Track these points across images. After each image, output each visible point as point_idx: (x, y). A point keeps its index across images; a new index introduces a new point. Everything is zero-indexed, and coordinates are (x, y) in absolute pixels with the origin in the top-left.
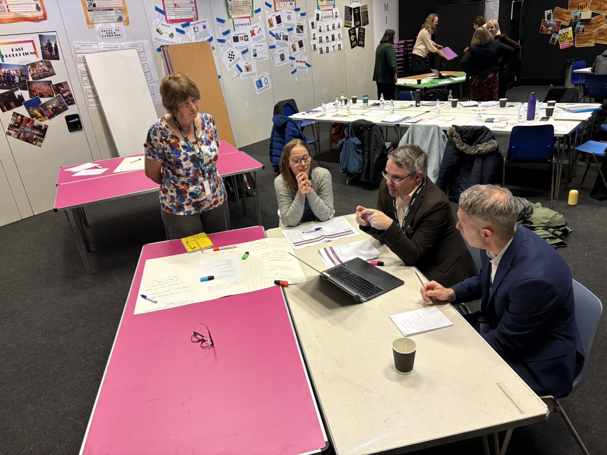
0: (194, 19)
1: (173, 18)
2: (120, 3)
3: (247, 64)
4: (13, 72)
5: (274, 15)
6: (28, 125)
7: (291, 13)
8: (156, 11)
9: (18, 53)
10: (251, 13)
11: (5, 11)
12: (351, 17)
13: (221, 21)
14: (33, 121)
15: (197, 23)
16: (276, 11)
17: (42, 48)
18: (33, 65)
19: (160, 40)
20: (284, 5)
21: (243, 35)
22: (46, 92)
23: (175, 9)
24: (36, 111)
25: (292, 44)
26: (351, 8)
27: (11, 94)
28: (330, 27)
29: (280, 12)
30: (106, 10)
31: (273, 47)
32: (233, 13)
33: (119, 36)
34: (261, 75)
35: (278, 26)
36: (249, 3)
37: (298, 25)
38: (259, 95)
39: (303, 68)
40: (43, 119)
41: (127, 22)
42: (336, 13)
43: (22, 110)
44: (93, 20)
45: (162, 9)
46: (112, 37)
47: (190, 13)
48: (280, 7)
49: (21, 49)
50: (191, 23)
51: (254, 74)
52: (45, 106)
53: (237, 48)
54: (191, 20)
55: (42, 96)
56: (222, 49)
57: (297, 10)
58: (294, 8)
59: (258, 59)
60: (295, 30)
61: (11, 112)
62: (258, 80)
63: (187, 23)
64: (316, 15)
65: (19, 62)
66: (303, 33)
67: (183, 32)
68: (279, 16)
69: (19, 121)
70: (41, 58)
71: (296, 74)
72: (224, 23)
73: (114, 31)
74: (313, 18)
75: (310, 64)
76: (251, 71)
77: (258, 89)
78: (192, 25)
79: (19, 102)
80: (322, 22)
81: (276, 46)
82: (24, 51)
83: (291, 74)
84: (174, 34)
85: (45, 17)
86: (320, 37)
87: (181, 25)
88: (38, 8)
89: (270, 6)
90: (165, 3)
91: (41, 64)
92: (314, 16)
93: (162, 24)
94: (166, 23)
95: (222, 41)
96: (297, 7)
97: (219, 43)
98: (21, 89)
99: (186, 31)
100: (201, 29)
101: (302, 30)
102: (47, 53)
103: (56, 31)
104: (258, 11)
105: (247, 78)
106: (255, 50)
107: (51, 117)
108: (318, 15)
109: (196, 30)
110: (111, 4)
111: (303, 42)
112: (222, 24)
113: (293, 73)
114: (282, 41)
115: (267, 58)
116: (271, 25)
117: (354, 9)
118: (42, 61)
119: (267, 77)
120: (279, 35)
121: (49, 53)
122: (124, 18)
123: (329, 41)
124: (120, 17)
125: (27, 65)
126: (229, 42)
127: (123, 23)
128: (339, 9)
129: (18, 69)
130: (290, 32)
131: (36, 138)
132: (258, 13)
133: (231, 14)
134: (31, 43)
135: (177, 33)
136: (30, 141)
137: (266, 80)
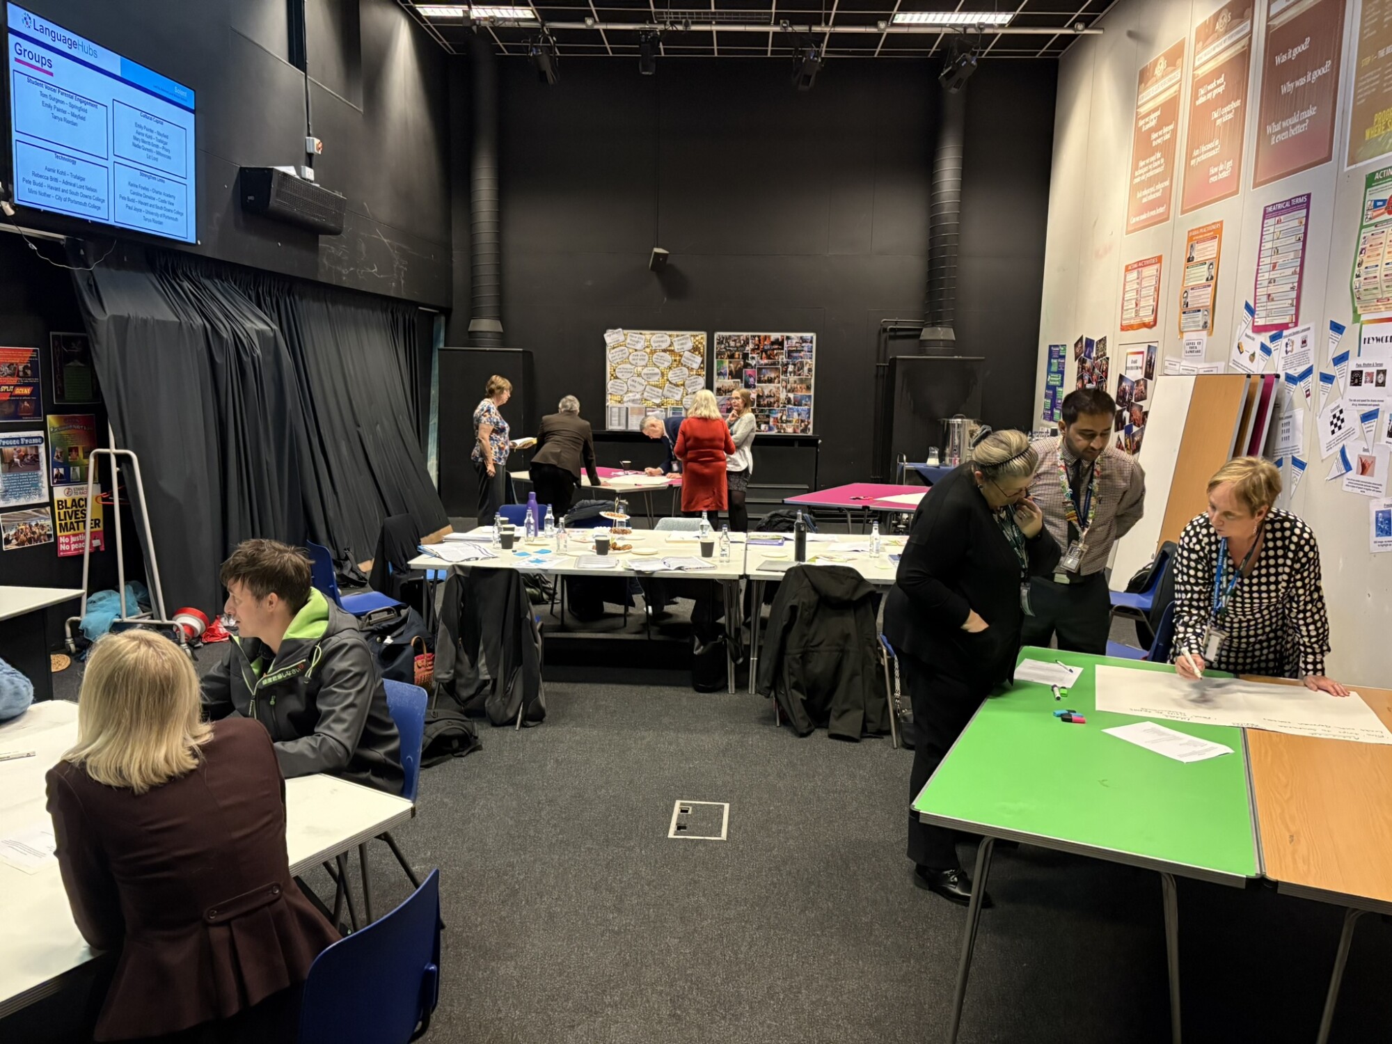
0: (1290, 325)
1: (1262, 322)
2: (1208, 300)
3: (1366, 454)
8: (1245, 311)
9: (1134, 365)
13: (1337, 328)
15: (1294, 334)
17: (1147, 362)
19: (1239, 365)
23: (1269, 304)
33: (1200, 353)
38: (1375, 555)
41: (1212, 330)
44: (1184, 327)
45: (1252, 304)
46: (1194, 353)
47: (1286, 311)
49: (1136, 361)
50: (1285, 333)
51: (1376, 487)
53: (1354, 402)
54: (1285, 326)
56: (1323, 399)
62: (1382, 508)
63: (1278, 331)
67: (1269, 352)
72: (1341, 333)
73: (1197, 344)
76: (1372, 475)
78: (1286, 336)
82: (1138, 365)
84: (1256, 355)
85: (1155, 323)
87: (1270, 337)
88: (1153, 311)
90: (1258, 294)
93: (1247, 335)
95: (1327, 378)
97: (1321, 383)
99: (1273, 349)
100: (1297, 347)
103: (1158, 342)
109: (1289, 349)
110: (1201, 301)
121: (1149, 370)
122: (1210, 323)
124: (1206, 323)
126: (1340, 383)
127: (1207, 331)
133: (1359, 312)
134: (1142, 356)
135: (1261, 352)
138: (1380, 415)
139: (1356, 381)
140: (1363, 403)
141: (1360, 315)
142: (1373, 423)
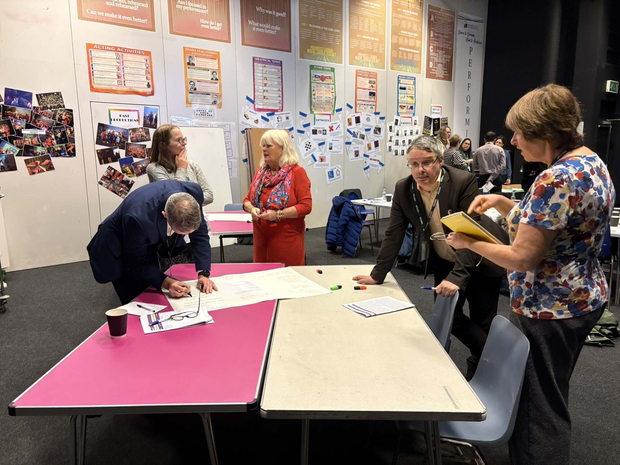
0: (279, 111)
1: (261, 107)
2: (217, 90)
3: (322, 155)
4: (116, 133)
5: (354, 116)
6: (118, 178)
7: (370, 116)
8: (247, 100)
9: (124, 118)
10: (332, 111)
11: (122, 84)
12: (431, 126)
13: (304, 115)
14: (123, 176)
15: (281, 114)
16: (356, 112)
17: (144, 117)
18: (134, 130)
19: (246, 124)
20: (365, 108)
21: (322, 130)
22: (140, 154)
23: (264, 100)
24: (127, 168)
25: (367, 143)
26: (431, 119)
27: (111, 151)
28: (408, 133)
29: (360, 113)
30: (204, 94)
31: (349, 143)
32: (315, 109)
33: (211, 117)
34: (334, 167)
35: (356, 125)
36: (332, 103)
37: (375, 127)
38: (329, 184)
39: (376, 166)
40: (132, 175)
41: (220, 106)
42: (416, 120)
43: (116, 166)
44: (192, 101)
45: (252, 99)
46: (204, 116)
47: (277, 105)
48: (361, 109)
49: (127, 116)
50: (276, 113)
51: (327, 165)
52: (136, 165)
53: (315, 140)
54: (277, 111)
55: (136, 156)
56: (300, 139)
57: (377, 113)
58: (374, 111)
59: (333, 152)
60: (372, 131)
61: (107, 166)
62: (330, 170)
63: (272, 113)
64: (394, 121)
65: (123, 126)
66: (380, 134)
67: (267, 120)
68: (359, 117)
69: (111, 174)
70: (142, 125)
71: (369, 171)
72: (306, 117)
73: (207, 112)
74: (392, 122)
75: (384, 164)
76: (325, 161)
77: (329, 179)
78: (276, 115)
79: (116, 158)
80: (400, 127)
81: (352, 143)
82: (129, 118)
83: (364, 170)
84: (259, 120)
85: (152, 94)
86: (396, 140)
87: (267, 114)
88: (149, 86)
89: (351, 107)
90: (256, 94)
91: (141, 130)
92: (393, 121)
93: (250, 111)
94: (253, 111)
95: (302, 132)
96: (377, 111)
97: (298, 133)
98: (119, 148)
99: (270, 119)
100: (284, 119)
101: (380, 132)
102: (148, 122)
103: (159, 106)
104: (340, 110)
105: (321, 167)
106: (331, 144)
107: (139, 175)
108: (397, 120)
109: (279, 120)
110: (209, 89)
111: (379, 142)
112: (304, 117)
113: (366, 169)
114: (358, 139)
115: (342, 153)
116: (350, 124)
117: (434, 120)
118: (142, 128)
119: (339, 170)
120: (357, 134)
121: (149, 122)
122: (218, 102)
123: (405, 145)
124: (215, 102)
125: (130, 129)
126: (308, 133)
127: (216, 106)
128: (418, 117)
129: (121, 131)
130: (368, 132)
131: (122, 191)
132: (339, 112)
133: (313, 110)
134: (136, 113)
135: (262, 119)
136: (117, 192)
137: (338, 172)
138: (325, 143)
139: (315, 133)
140: (319, 140)
141: (313, 112)
142: (324, 146)
